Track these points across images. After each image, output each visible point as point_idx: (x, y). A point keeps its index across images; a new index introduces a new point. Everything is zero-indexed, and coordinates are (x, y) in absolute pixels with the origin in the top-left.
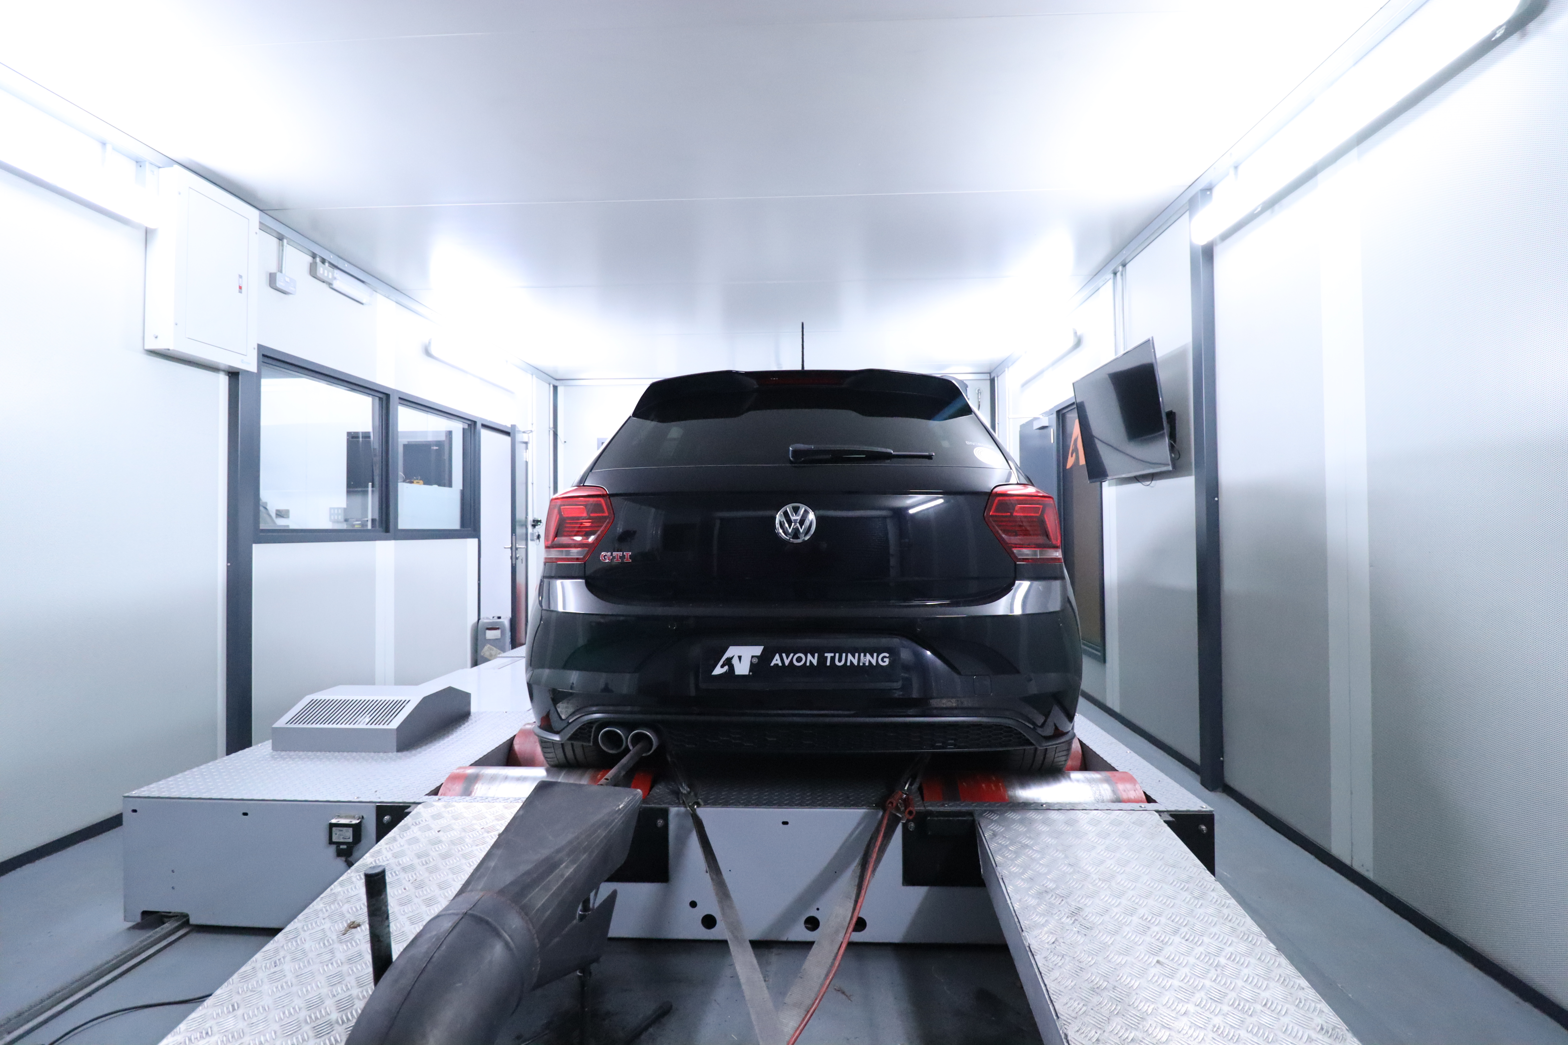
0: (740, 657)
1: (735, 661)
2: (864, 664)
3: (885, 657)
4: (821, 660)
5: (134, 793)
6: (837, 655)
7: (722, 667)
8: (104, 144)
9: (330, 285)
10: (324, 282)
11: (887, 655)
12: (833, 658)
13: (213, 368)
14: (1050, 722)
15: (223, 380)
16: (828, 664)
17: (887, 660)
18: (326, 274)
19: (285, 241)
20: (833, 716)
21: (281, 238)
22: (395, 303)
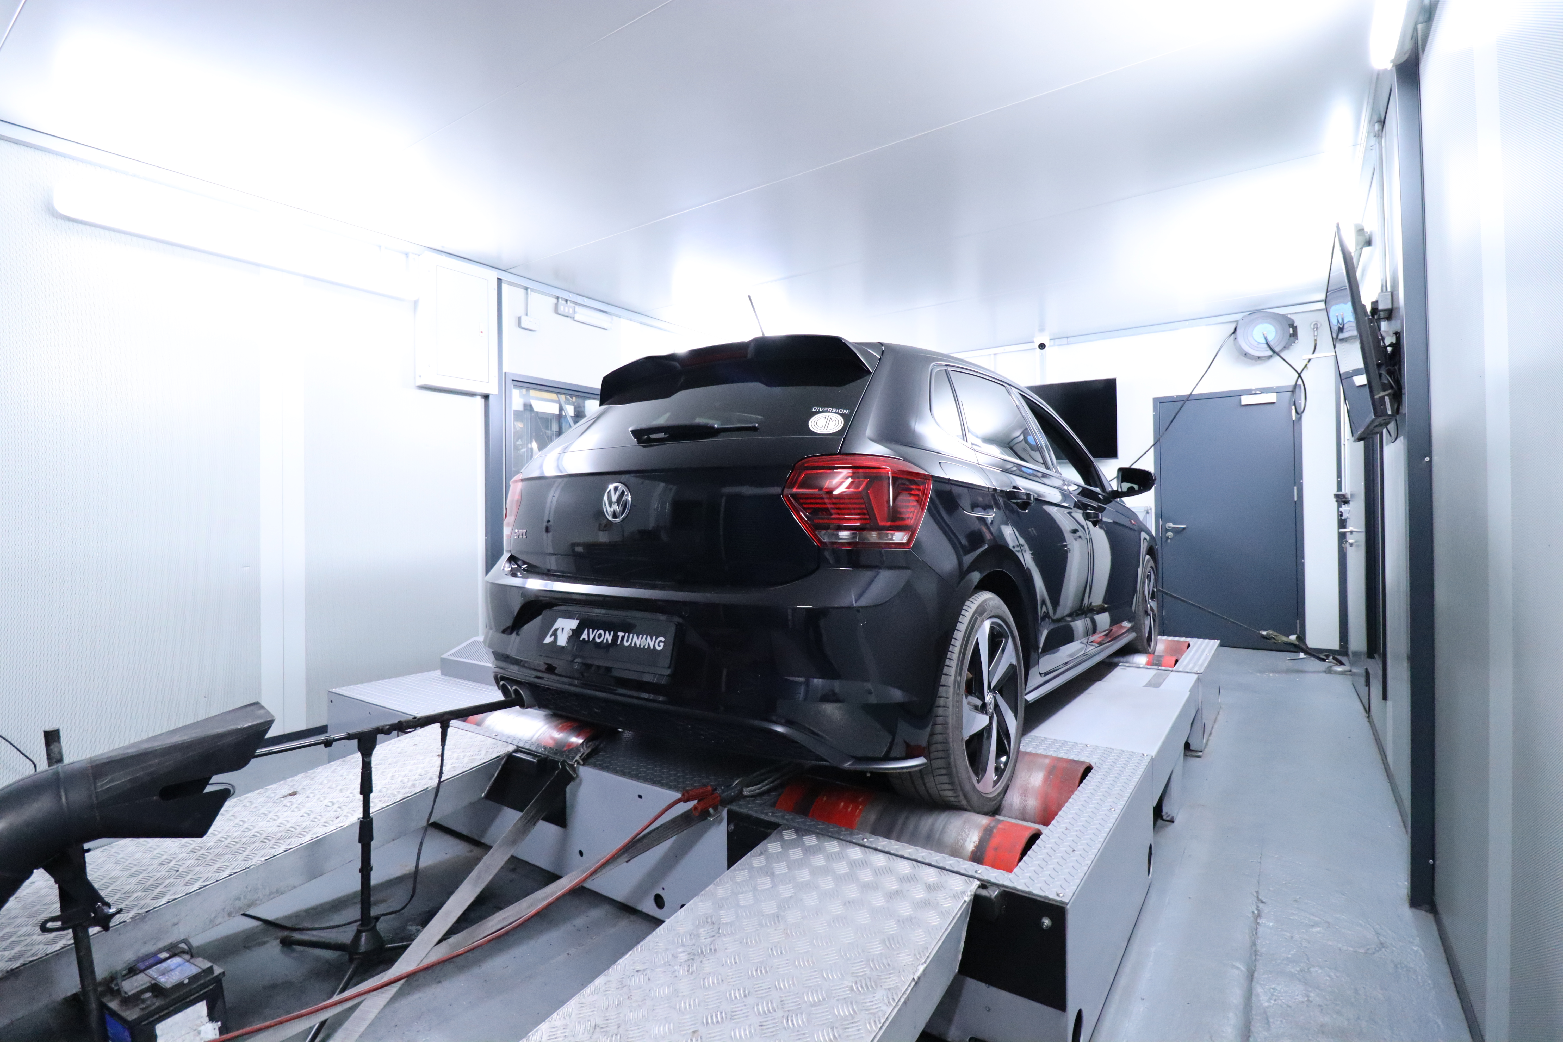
0: (563, 629)
1: (559, 632)
2: (644, 646)
3: (661, 641)
4: (615, 638)
5: (334, 690)
6: (627, 634)
7: (551, 636)
8: (380, 247)
9: (573, 318)
10: (567, 317)
11: (662, 639)
12: (623, 637)
13: (472, 394)
14: (899, 740)
15: (480, 401)
16: (619, 643)
17: (662, 644)
18: (566, 310)
19: (529, 290)
20: (630, 696)
21: (526, 289)
22: (639, 324)
